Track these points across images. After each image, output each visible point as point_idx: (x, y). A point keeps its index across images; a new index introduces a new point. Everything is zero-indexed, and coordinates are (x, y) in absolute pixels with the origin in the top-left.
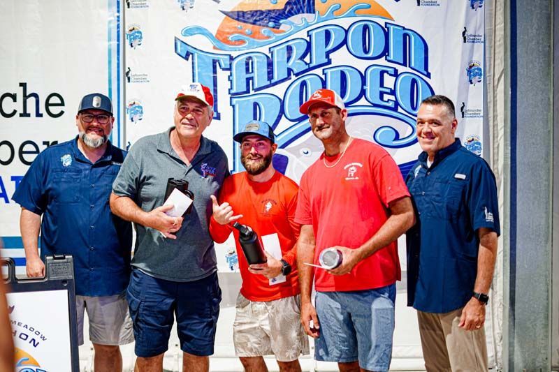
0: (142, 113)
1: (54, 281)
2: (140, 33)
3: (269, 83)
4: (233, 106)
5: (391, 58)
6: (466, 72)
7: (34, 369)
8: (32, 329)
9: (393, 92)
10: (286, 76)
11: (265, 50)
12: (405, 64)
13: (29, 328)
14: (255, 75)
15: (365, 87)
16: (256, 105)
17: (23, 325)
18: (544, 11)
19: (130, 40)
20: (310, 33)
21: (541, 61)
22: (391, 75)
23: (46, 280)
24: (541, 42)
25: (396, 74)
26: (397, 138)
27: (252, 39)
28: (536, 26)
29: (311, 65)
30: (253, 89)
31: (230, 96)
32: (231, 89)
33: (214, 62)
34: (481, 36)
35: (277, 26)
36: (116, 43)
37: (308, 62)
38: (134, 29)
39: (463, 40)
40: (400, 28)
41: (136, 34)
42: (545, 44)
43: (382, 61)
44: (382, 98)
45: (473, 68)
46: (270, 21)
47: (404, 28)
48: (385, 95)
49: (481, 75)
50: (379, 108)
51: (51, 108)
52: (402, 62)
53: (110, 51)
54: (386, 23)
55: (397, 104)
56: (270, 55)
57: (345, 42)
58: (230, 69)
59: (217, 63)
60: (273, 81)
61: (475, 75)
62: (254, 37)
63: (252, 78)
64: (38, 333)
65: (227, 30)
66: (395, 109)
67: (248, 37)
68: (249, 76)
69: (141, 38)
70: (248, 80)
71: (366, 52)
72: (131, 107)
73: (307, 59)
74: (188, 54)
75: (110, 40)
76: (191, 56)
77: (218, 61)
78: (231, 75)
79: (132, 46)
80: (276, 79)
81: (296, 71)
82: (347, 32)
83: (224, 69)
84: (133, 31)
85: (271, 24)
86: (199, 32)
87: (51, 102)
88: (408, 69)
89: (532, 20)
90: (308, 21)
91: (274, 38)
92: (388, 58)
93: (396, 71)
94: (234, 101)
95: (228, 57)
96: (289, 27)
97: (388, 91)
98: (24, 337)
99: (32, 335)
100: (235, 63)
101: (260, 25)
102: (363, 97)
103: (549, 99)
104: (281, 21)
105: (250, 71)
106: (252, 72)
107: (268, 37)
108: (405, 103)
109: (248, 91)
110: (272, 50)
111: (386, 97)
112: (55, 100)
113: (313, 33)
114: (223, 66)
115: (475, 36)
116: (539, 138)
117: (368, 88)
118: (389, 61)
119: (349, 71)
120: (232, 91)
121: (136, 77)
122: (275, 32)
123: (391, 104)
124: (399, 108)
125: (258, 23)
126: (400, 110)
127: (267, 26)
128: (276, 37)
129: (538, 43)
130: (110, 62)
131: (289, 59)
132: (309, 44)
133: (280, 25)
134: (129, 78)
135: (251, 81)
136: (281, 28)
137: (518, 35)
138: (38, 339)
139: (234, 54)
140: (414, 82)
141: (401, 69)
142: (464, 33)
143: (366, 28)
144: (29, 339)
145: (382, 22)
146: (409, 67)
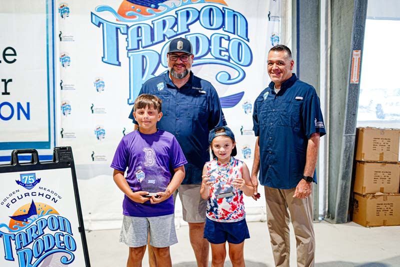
0: (69, 61)
1: (63, 163)
2: (68, 9)
3: (151, 43)
4: (129, 58)
5: (226, 29)
6: (270, 39)
7: (56, 216)
8: (52, 192)
9: (227, 51)
10: (162, 39)
11: (149, 22)
12: (234, 33)
13: (50, 191)
14: (143, 38)
15: (210, 47)
16: (143, 57)
17: (47, 190)
18: (315, 4)
19: (61, 13)
20: (177, 12)
21: (313, 33)
22: (226, 40)
23: (57, 162)
24: (313, 22)
25: (229, 39)
26: (230, 79)
27: (140, 15)
28: (310, 12)
29: (178, 33)
30: (142, 47)
31: (127, 51)
32: (128, 46)
33: (117, 29)
34: (279, 17)
35: (157, 7)
36: (51, 14)
37: (176, 30)
38: (64, 6)
39: (268, 19)
40: (232, 11)
41: (65, 9)
42: (315, 23)
43: (221, 31)
44: (220, 54)
45: (274, 36)
46: (152, 4)
47: (234, 11)
48: (222, 52)
49: (279, 40)
50: (219, 60)
51: (7, 57)
52: (233, 32)
53: (47, 20)
54: (223, 8)
55: (229, 57)
56: (152, 26)
57: (198, 18)
58: (127, 34)
59: (119, 30)
60: (154, 42)
61: (275, 41)
62: (142, 13)
63: (141, 40)
64: (56, 194)
65: (125, 9)
66: (228, 61)
67: (138, 14)
68: (139, 38)
69: (69, 12)
70: (138, 41)
71: (211, 25)
72: (63, 58)
73: (175, 29)
74: (100, 23)
75: (47, 13)
76: (101, 25)
77: (119, 28)
78: (128, 38)
79: (62, 17)
80: (156, 41)
81: (168, 36)
82: (199, 12)
83: (123, 34)
84: (63, 8)
85: (153, 6)
86: (107, 9)
87: (7, 52)
88: (236, 36)
89: (308, 9)
90: (176, 4)
91: (155, 15)
92: (225, 29)
93: (229, 37)
94: (130, 54)
95: (125, 26)
96: (164, 8)
97: (224, 49)
98: (48, 197)
99: (53, 196)
100: (130, 30)
101: (145, 6)
102: (209, 53)
103: (317, 56)
104: (159, 4)
105: (140, 35)
106: (141, 36)
107: (151, 14)
108: (234, 56)
109: (138, 48)
110: (153, 22)
111: (223, 53)
112: (9, 52)
113: (179, 12)
114: (123, 32)
115: (275, 17)
116: (311, 79)
117: (212, 47)
118: (225, 31)
119: (201, 37)
120: (128, 48)
121: (65, 38)
122: (155, 11)
123: (226, 58)
124: (231, 60)
125: (145, 5)
126: (231, 61)
127: (150, 7)
128: (156, 14)
129: (311, 22)
130: (47, 27)
131: (164, 28)
132: (176, 19)
133: (159, 6)
134: (61, 39)
135: (140, 42)
136: (159, 8)
137: (300, 17)
138: (56, 198)
139: (129, 24)
140: (240, 44)
141: (232, 36)
142: (269, 15)
143: (211, 10)
144: (51, 198)
145: (221, 7)
146: (237, 35)
